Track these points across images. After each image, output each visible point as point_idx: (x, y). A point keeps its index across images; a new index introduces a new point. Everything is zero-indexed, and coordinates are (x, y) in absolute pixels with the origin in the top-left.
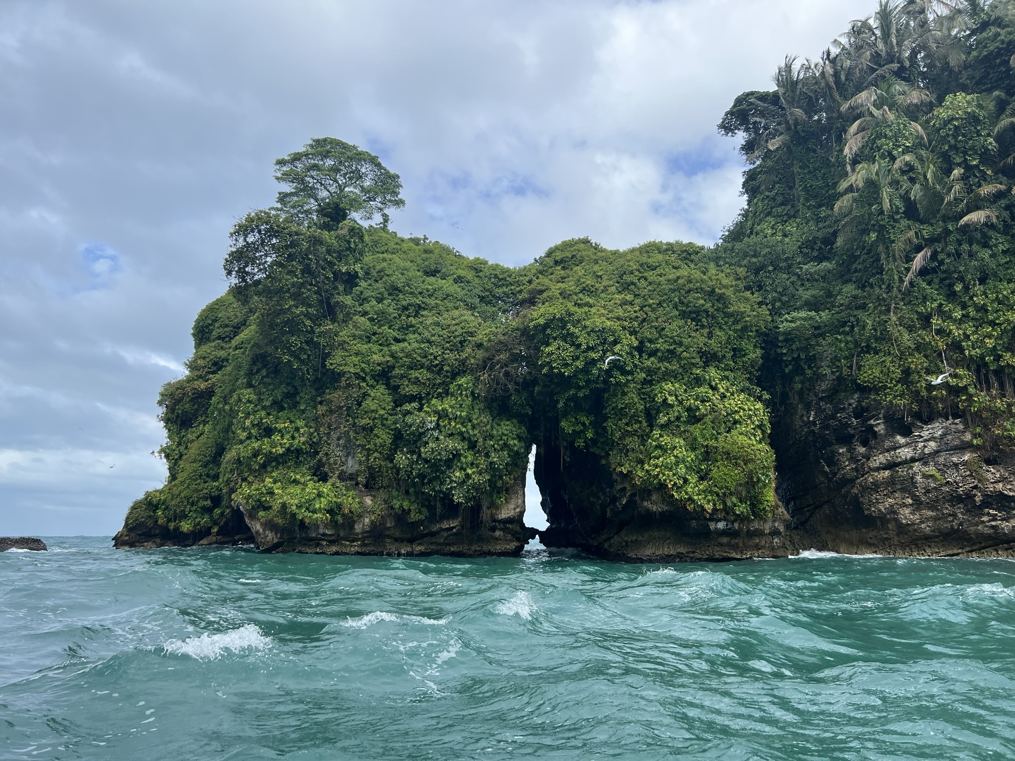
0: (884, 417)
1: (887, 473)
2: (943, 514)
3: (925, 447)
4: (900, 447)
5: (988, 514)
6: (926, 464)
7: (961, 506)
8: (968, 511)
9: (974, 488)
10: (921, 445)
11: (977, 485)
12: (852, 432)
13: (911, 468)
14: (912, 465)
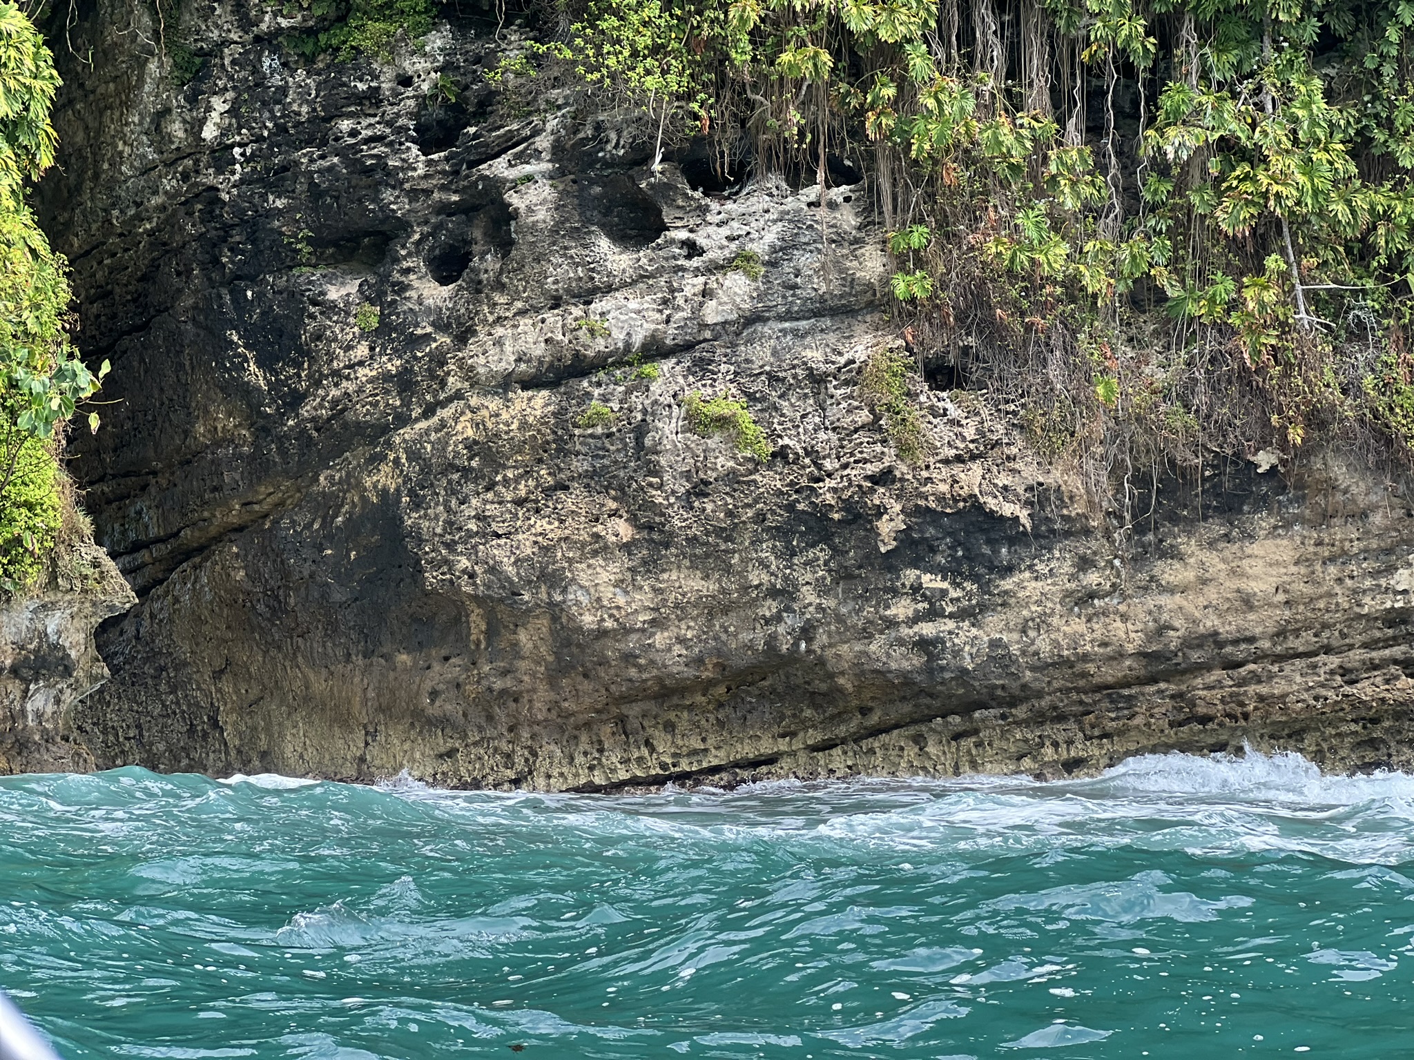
0: (558, 150)
1: (539, 403)
2: (745, 588)
3: (706, 293)
4: (609, 289)
5: (916, 589)
6: (702, 368)
7: (821, 553)
8: (844, 576)
9: (877, 479)
10: (692, 285)
11: (889, 471)
12: (398, 205)
13: (643, 383)
14: (647, 368)
